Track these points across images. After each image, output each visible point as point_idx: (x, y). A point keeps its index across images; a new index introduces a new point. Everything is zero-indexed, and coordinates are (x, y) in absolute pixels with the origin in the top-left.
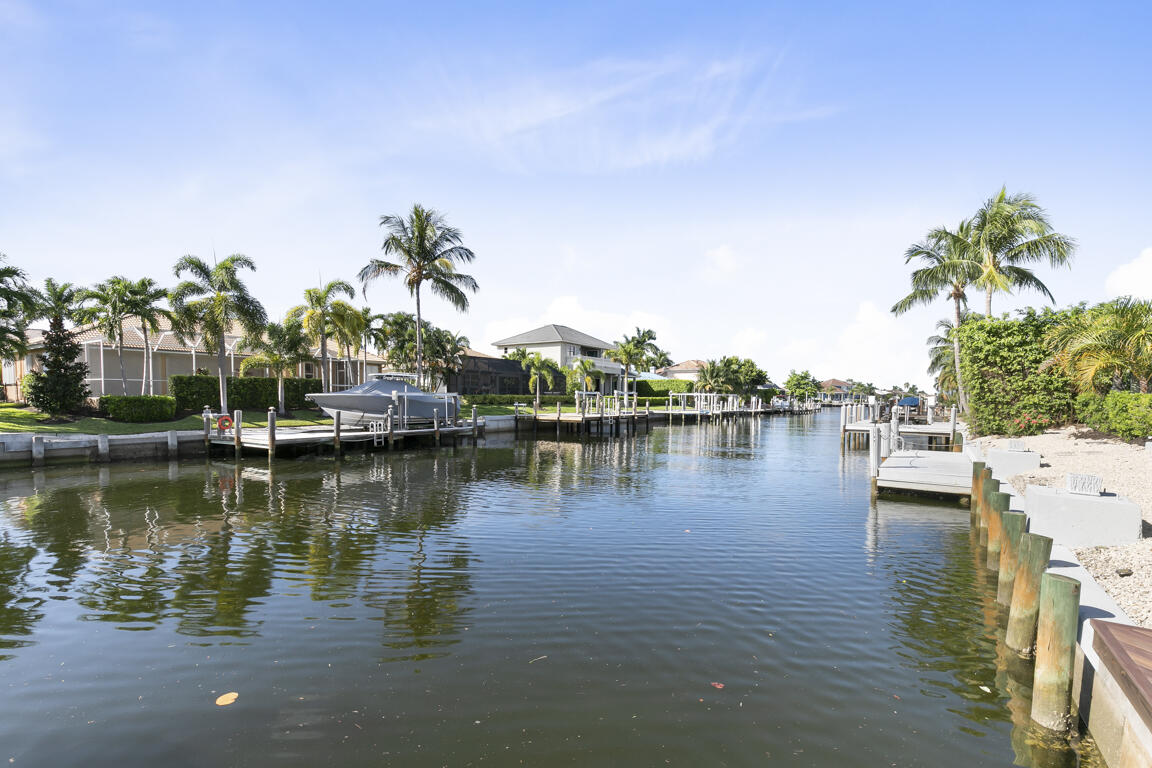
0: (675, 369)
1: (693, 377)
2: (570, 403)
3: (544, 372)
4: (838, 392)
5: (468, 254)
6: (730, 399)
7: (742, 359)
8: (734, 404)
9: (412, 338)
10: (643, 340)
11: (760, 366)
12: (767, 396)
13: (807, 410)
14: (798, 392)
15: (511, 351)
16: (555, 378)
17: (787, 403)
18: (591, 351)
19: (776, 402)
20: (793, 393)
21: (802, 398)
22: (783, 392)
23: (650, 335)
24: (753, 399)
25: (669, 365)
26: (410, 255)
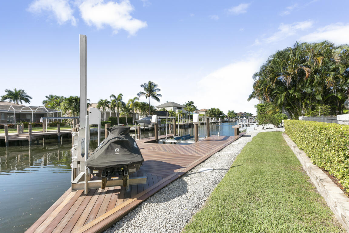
0: (199, 111)
1: (204, 113)
4: (242, 116)
6: (214, 119)
7: (216, 108)
8: (215, 120)
10: (190, 104)
11: (221, 110)
12: (223, 118)
13: (233, 121)
14: (231, 116)
15: (160, 108)
17: (228, 119)
18: (179, 108)
19: (225, 119)
20: (229, 117)
21: (232, 118)
22: (227, 116)
23: (192, 103)
24: (219, 118)
25: (197, 110)
26: (148, 91)
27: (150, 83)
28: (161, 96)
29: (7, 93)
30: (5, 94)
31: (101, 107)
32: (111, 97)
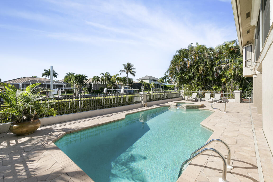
2: (150, 90)
3: (146, 85)
5: (135, 69)
9: (127, 81)
10: (166, 77)
15: (140, 81)
16: (148, 86)
18: (155, 80)
26: (127, 69)
27: (129, 64)
28: (136, 73)
29: (45, 72)
30: (44, 72)
31: (95, 81)
32: (101, 74)
